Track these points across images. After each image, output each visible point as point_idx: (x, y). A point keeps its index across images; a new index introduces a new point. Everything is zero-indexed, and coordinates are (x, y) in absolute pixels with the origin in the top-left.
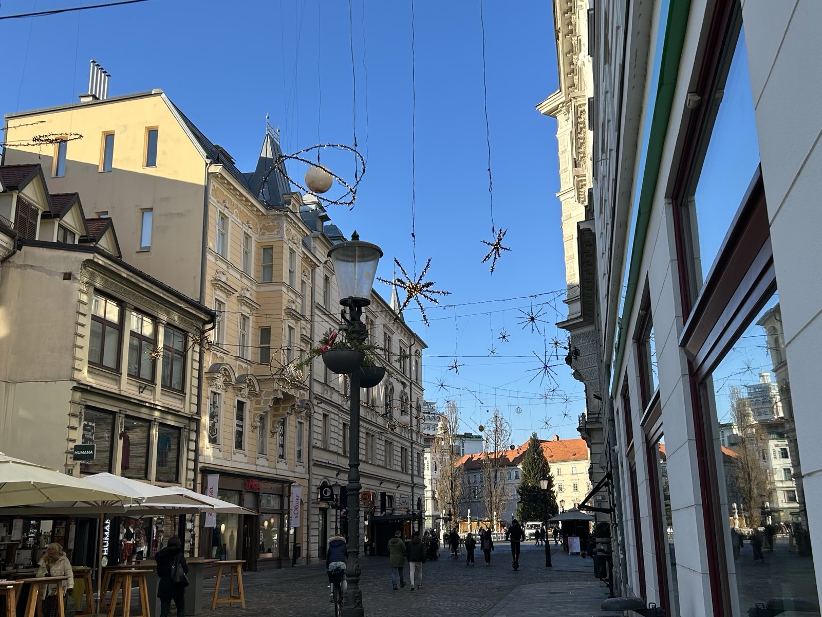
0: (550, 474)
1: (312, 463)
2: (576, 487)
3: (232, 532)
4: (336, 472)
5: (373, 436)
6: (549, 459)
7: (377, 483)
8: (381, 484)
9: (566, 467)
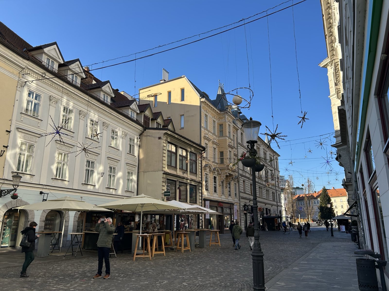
0: (331, 202)
1: (240, 197)
2: (342, 207)
3: (215, 220)
4: (249, 201)
5: (261, 188)
6: (330, 196)
7: (264, 205)
8: (265, 205)
9: (338, 199)
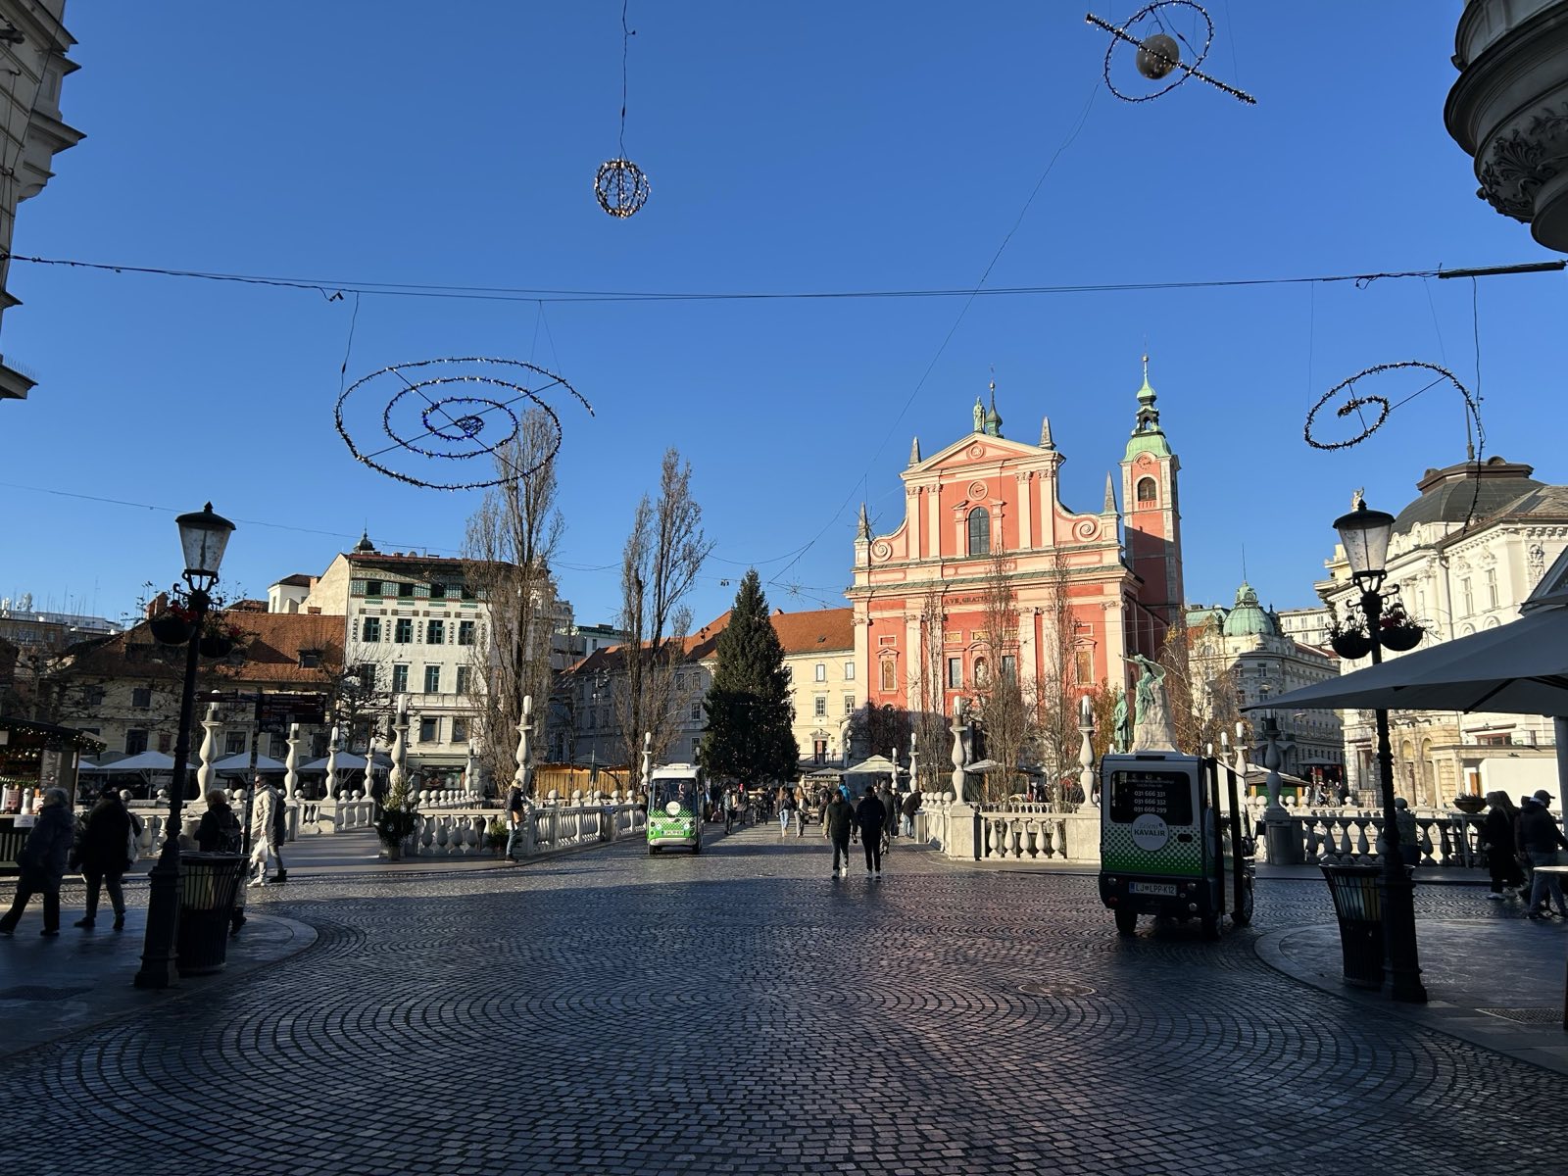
2: (821, 707)
